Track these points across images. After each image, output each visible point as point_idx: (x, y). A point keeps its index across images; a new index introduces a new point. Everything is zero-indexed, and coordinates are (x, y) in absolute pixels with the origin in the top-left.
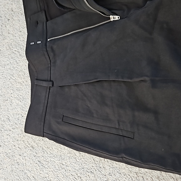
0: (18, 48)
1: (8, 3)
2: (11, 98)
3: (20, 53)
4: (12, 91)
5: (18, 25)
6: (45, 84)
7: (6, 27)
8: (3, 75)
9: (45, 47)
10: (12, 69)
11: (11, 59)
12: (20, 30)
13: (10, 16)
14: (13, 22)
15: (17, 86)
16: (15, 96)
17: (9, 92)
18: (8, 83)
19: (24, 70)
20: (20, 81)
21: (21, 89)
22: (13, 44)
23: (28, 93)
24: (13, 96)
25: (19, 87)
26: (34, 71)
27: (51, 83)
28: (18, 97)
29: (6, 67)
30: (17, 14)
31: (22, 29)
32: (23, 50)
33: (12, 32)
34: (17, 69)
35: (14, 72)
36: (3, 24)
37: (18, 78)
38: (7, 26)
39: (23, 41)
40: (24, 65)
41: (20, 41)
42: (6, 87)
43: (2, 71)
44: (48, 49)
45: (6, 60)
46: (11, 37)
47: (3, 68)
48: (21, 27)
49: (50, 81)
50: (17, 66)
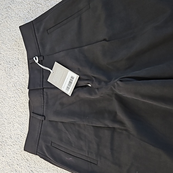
0: (21, 87)
1: (15, 53)
2: (13, 122)
3: (22, 91)
4: (14, 117)
5: (22, 70)
6: (39, 118)
7: (13, 70)
8: (8, 105)
9: (43, 91)
10: (16, 101)
11: (15, 94)
12: (23, 74)
13: (16, 63)
14: (19, 68)
15: (19, 114)
16: (17, 121)
17: (12, 117)
18: (12, 111)
19: (24, 103)
20: (21, 110)
21: (21, 116)
22: (17, 83)
23: (26, 120)
24: (15, 121)
25: (20, 115)
26: (32, 106)
28: (18, 122)
29: (11, 99)
30: (22, 63)
31: (25, 74)
33: (17, 75)
34: (19, 101)
35: (17, 103)
36: (11, 67)
37: (20, 108)
38: (14, 70)
39: (25, 83)
40: (25, 100)
41: (22, 82)
42: (10, 113)
43: (8, 102)
44: (44, 93)
45: (11, 94)
46: (17, 78)
47: (9, 100)
49: (43, 116)
50: (19, 100)
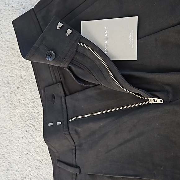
0: (32, 121)
1: (15, 69)
2: (30, 176)
3: (36, 127)
4: (30, 169)
5: (30, 94)
6: (71, 170)
7: (15, 95)
8: (18, 149)
9: (67, 129)
10: (28, 144)
11: (26, 133)
12: (33, 101)
13: (19, 84)
14: (24, 91)
15: (36, 164)
16: (35, 175)
17: (27, 169)
18: (25, 159)
19: (42, 147)
20: (39, 158)
21: (40, 168)
22: (25, 115)
23: (49, 174)
24: (32, 174)
25: (37, 165)
26: (55, 151)
27: (77, 170)
28: (37, 176)
29: (20, 141)
30: (28, 82)
31: (35, 100)
32: (38, 124)
33: (24, 102)
34: (34, 144)
35: (31, 147)
36: (12, 91)
37: (36, 155)
38: (17, 95)
39: (38, 114)
41: (33, 113)
42: (22, 163)
43: (17, 145)
44: (71, 132)
45: (19, 133)
46: (23, 107)
47: (17, 142)
48: (33, 97)
49: (77, 167)
50: (34, 141)
